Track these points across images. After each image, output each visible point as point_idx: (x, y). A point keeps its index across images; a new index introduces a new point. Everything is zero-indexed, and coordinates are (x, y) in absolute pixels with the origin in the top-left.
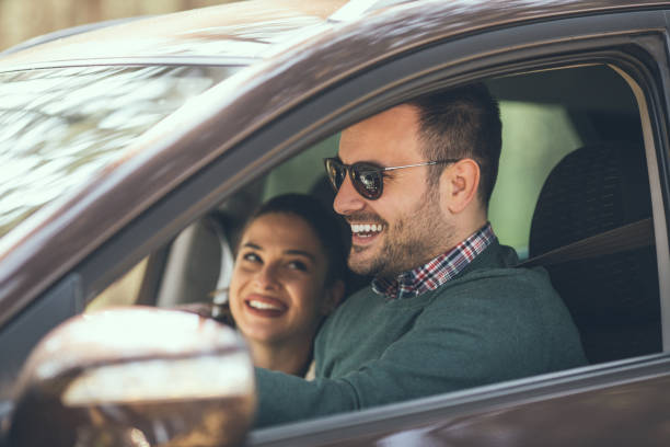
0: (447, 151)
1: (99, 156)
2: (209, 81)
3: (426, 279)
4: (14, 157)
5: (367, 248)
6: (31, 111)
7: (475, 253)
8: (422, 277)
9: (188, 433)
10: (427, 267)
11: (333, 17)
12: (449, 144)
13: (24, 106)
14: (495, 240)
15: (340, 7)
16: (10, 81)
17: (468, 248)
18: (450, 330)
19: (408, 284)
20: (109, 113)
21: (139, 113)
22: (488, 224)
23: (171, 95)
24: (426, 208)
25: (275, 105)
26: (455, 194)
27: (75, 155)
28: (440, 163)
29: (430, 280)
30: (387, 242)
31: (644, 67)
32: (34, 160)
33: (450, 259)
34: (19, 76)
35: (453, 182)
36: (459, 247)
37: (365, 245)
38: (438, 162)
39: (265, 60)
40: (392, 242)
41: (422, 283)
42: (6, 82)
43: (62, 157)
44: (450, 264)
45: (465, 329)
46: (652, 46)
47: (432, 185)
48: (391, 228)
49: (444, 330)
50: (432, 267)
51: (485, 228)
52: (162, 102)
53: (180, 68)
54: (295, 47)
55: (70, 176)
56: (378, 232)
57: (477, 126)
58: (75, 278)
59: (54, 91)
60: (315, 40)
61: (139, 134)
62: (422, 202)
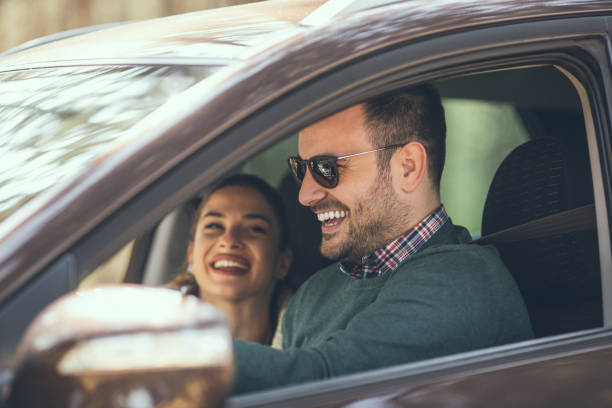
0: (394, 136)
1: (90, 148)
2: (191, 80)
3: (387, 259)
4: (11, 149)
5: (334, 235)
6: (28, 107)
7: (431, 233)
8: (384, 257)
9: (171, 399)
10: (388, 247)
11: (304, 22)
12: (395, 131)
13: (21, 103)
14: (449, 221)
15: (310, 13)
16: (10, 79)
17: (424, 229)
18: (409, 301)
19: (371, 264)
20: (100, 109)
21: (126, 109)
22: (442, 205)
23: (156, 92)
24: (380, 190)
25: (251, 102)
26: (406, 175)
27: (67, 148)
28: (388, 148)
29: (391, 260)
30: (351, 226)
31: (587, 68)
32: (30, 152)
33: (409, 239)
34: (16, 75)
35: (403, 165)
36: (416, 228)
37: (333, 232)
38: (387, 148)
39: (242, 61)
40: (355, 225)
41: (384, 263)
42: (6, 81)
43: (56, 149)
44: (409, 244)
45: (422, 300)
46: (594, 49)
47: (383, 169)
48: (352, 212)
49: (403, 301)
50: (392, 248)
51: (439, 210)
52: (148, 99)
53: (164, 69)
54: (270, 48)
55: (62, 167)
56: (342, 219)
57: (419, 111)
58: (69, 259)
59: (49, 89)
60: (287, 43)
61: (127, 128)
62: (376, 186)
